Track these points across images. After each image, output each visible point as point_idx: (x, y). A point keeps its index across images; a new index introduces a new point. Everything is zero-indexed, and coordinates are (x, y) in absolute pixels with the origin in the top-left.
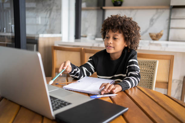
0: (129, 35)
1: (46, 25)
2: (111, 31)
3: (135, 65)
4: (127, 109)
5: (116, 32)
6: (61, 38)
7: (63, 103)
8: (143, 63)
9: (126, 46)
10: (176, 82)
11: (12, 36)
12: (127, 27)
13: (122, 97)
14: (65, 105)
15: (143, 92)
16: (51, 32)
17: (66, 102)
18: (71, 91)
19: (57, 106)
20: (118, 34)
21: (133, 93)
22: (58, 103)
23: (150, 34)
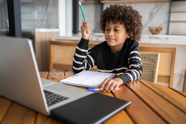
0: (131, 26)
1: (42, 21)
2: (111, 22)
3: (137, 57)
4: (130, 103)
5: (117, 23)
6: (58, 33)
7: (60, 97)
8: (145, 56)
9: (128, 37)
10: (178, 76)
11: (6, 31)
12: (129, 17)
13: (124, 91)
14: (62, 100)
15: (146, 85)
16: (48, 27)
17: (62, 97)
18: (69, 85)
19: (53, 101)
20: (119, 26)
21: (135, 86)
22: (54, 98)
23: (149, 28)
